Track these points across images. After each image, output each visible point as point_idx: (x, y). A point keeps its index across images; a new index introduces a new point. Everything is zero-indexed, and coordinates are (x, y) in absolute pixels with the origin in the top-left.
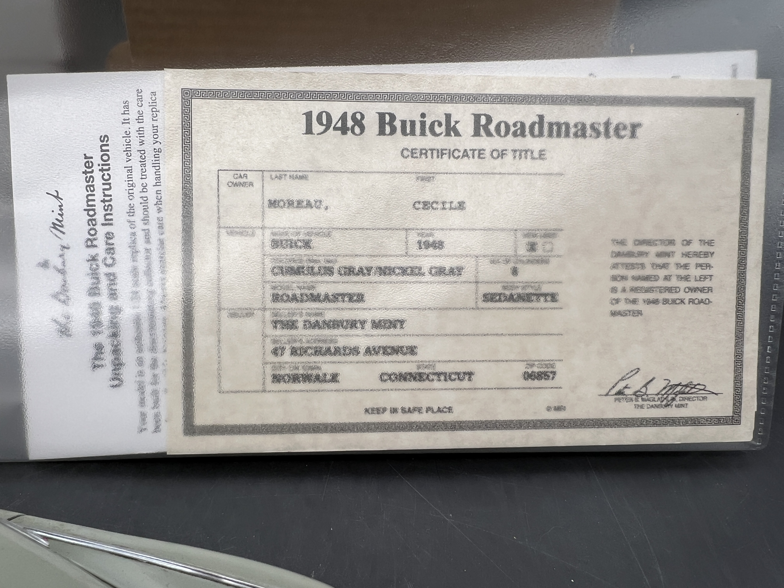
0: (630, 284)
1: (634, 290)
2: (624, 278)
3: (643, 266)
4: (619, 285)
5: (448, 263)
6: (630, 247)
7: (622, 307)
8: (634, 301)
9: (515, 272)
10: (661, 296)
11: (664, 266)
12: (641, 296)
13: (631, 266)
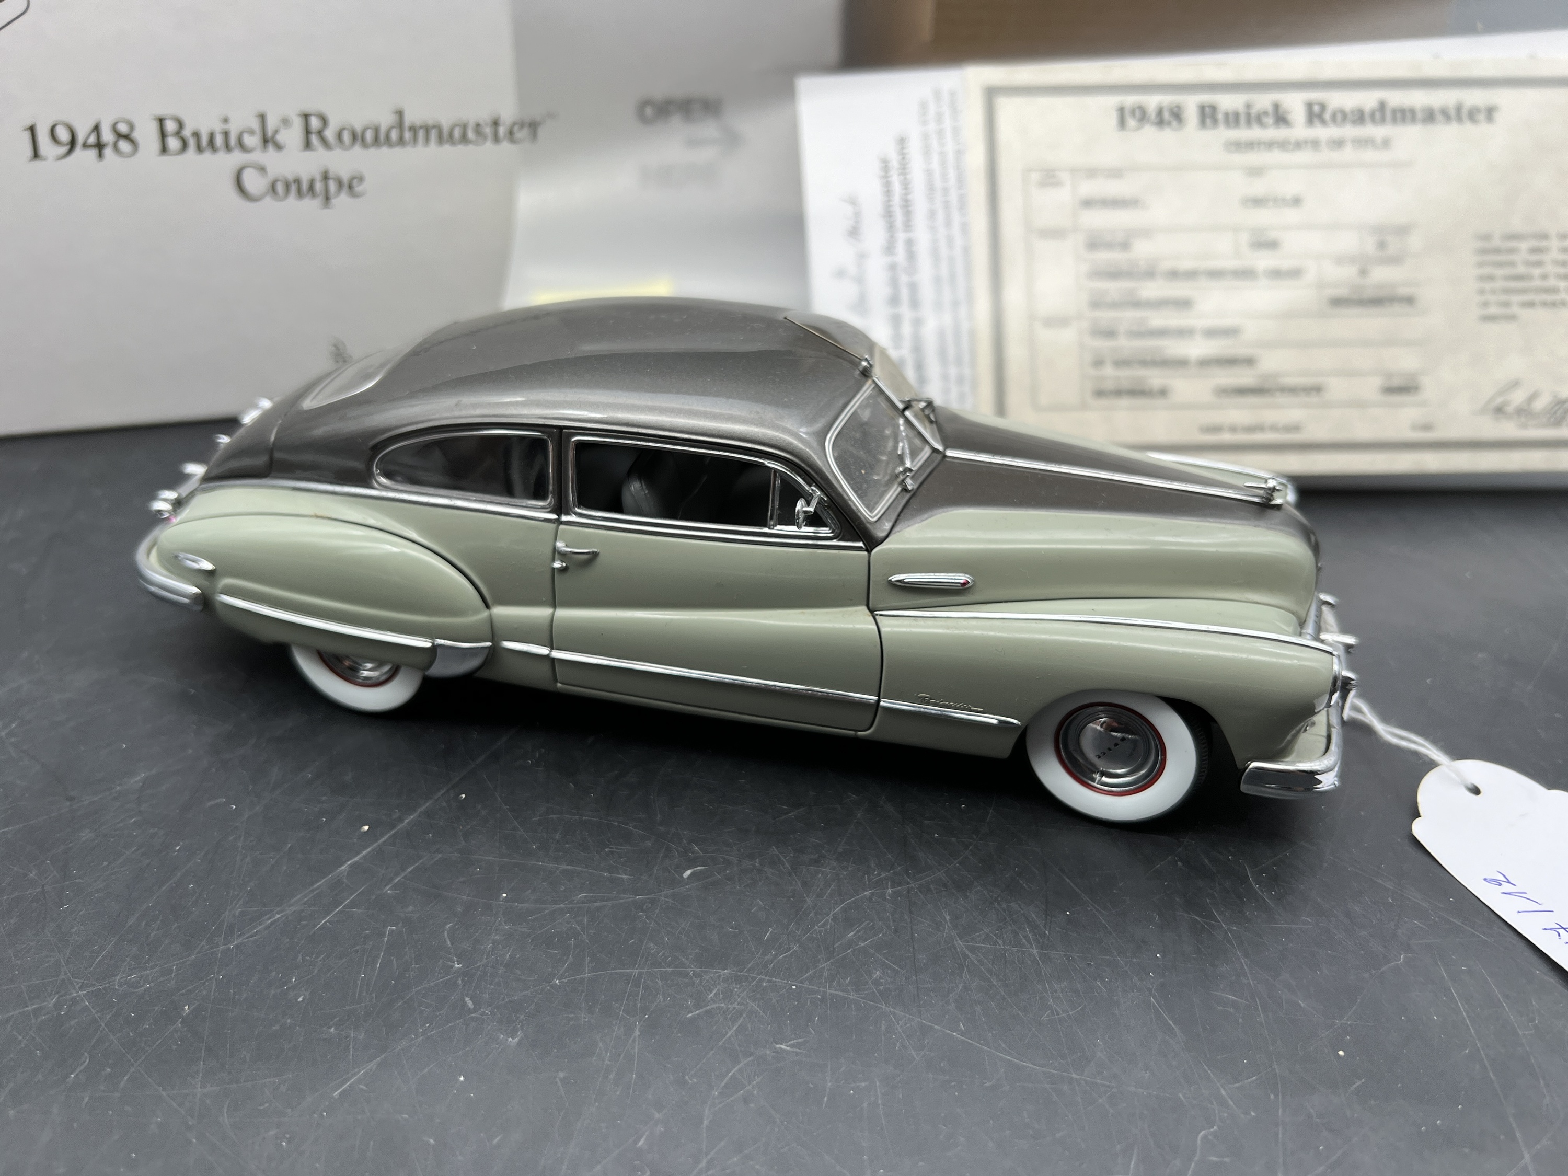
0: (1499, 284)
1: (1506, 291)
2: (1491, 278)
3: (1512, 264)
4: (1488, 286)
5: (1285, 264)
6: (1497, 242)
7: (1493, 310)
8: (1506, 304)
9: (1363, 272)
10: (1537, 298)
11: (1539, 264)
12: (1516, 299)
13: (1500, 265)
